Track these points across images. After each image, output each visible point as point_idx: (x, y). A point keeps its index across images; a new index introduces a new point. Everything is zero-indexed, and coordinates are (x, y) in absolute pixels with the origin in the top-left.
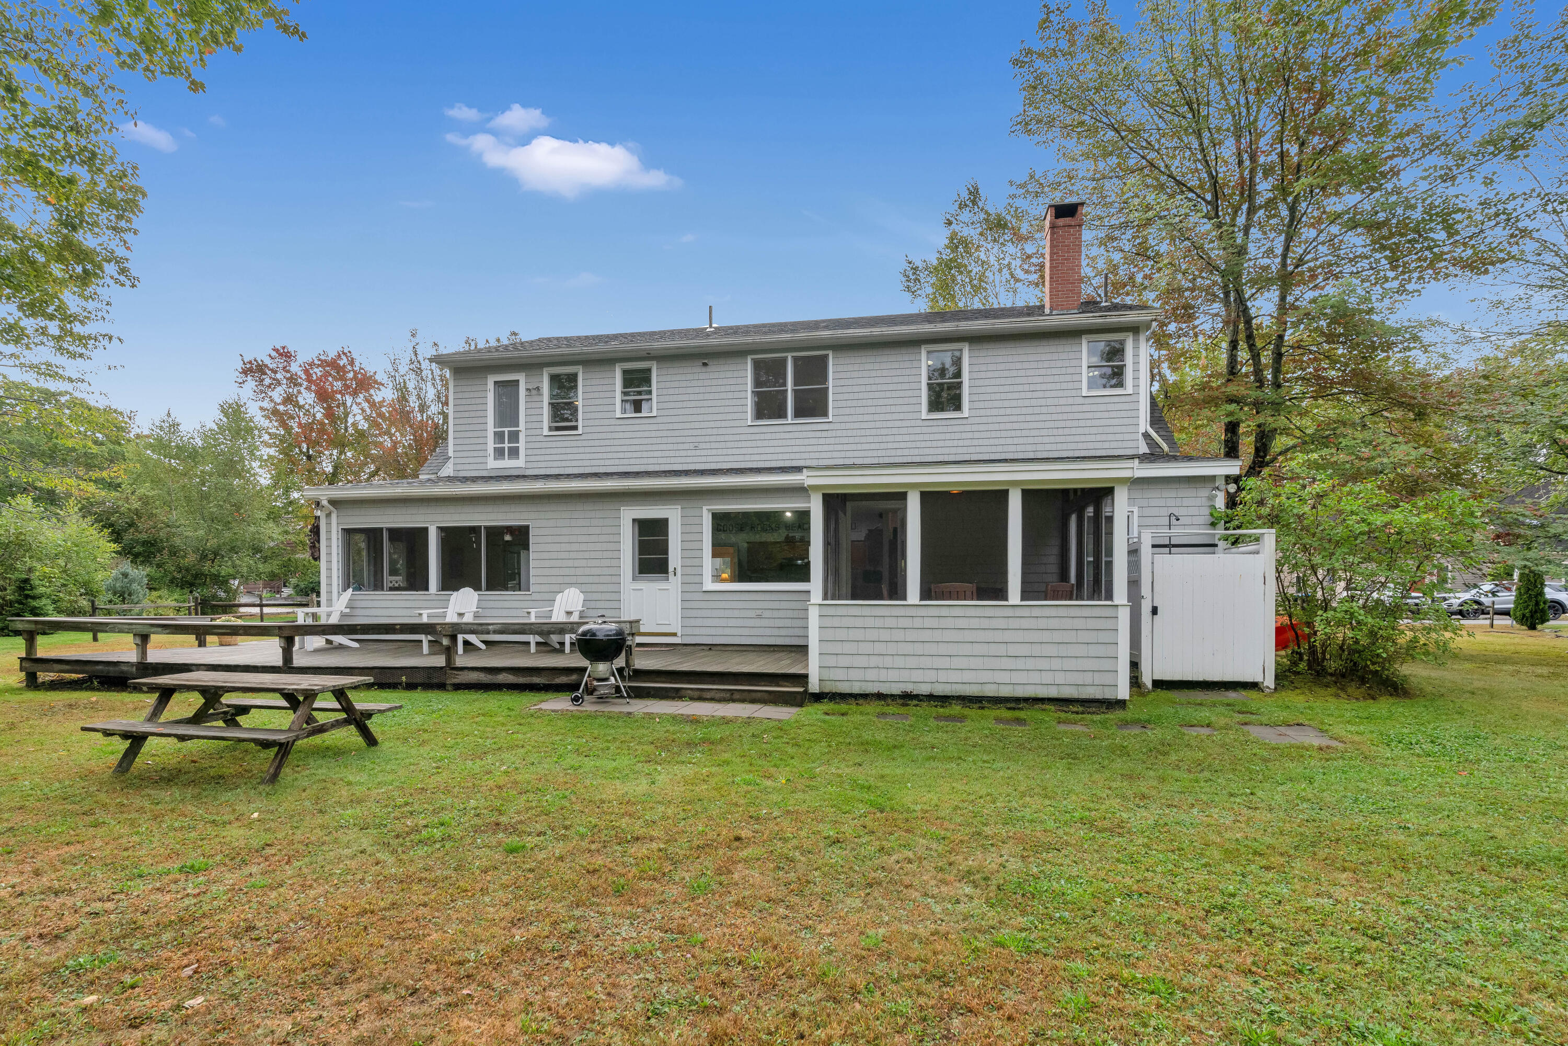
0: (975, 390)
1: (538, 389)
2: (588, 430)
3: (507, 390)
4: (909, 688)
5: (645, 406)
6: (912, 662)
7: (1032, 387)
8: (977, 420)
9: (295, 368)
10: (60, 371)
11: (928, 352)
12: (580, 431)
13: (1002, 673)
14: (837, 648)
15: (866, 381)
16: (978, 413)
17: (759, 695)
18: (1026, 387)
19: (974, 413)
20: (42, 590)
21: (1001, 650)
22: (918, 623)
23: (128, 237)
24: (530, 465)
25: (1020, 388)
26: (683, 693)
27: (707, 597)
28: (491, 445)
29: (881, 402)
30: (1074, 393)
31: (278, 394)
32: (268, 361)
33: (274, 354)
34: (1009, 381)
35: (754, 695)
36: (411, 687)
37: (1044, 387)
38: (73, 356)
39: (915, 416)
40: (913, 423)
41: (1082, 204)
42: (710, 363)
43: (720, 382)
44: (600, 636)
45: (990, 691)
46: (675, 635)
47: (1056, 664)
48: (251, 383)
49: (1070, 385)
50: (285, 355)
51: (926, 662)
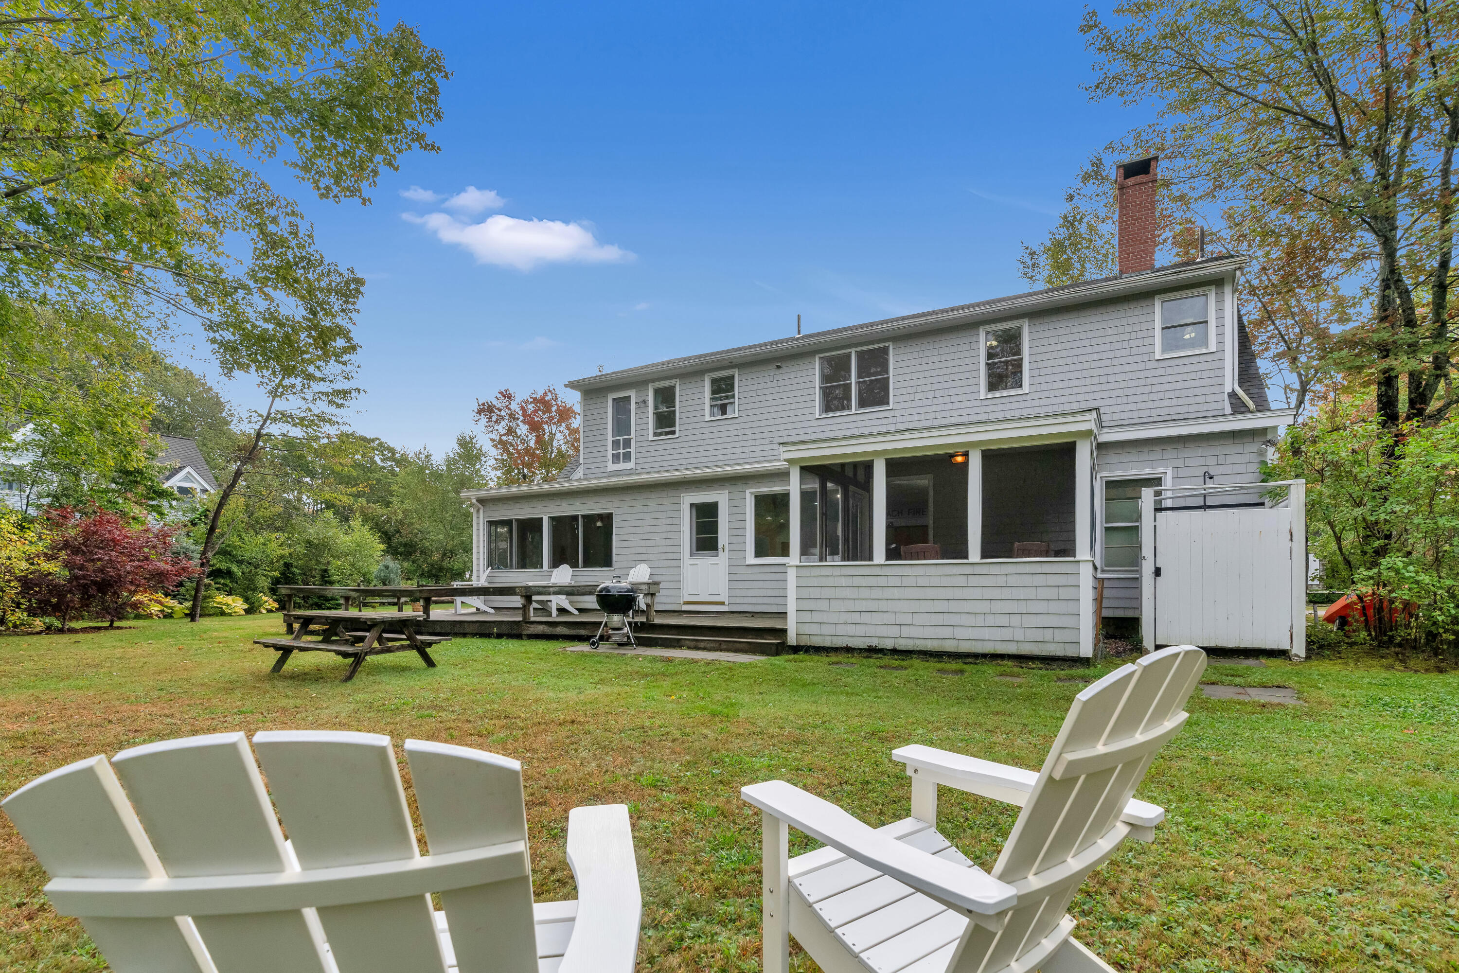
0: (1035, 365)
1: (644, 402)
2: (683, 433)
3: (622, 405)
4: (875, 642)
5: (729, 408)
6: (877, 618)
7: (1098, 356)
8: (1038, 395)
9: (515, 406)
10: (334, 419)
11: (987, 333)
12: (677, 435)
13: (959, 629)
14: (811, 605)
15: (925, 367)
16: (1039, 387)
17: (742, 645)
18: (1092, 357)
19: (1034, 388)
20: (335, 578)
21: (960, 607)
22: (882, 581)
23: (354, 315)
24: (639, 466)
25: (1085, 358)
26: (683, 643)
27: (750, 570)
28: (610, 452)
29: (939, 386)
30: (1146, 357)
31: (502, 428)
32: (495, 402)
33: (500, 396)
34: (1072, 352)
35: (738, 645)
36: (499, 636)
37: (1111, 354)
38: (339, 406)
39: (974, 396)
40: (971, 404)
41: (1156, 158)
42: (783, 365)
43: (792, 381)
44: (613, 592)
45: (950, 646)
46: (723, 603)
47: (1016, 621)
48: (483, 420)
49: (1142, 350)
50: (507, 396)
51: (890, 618)
